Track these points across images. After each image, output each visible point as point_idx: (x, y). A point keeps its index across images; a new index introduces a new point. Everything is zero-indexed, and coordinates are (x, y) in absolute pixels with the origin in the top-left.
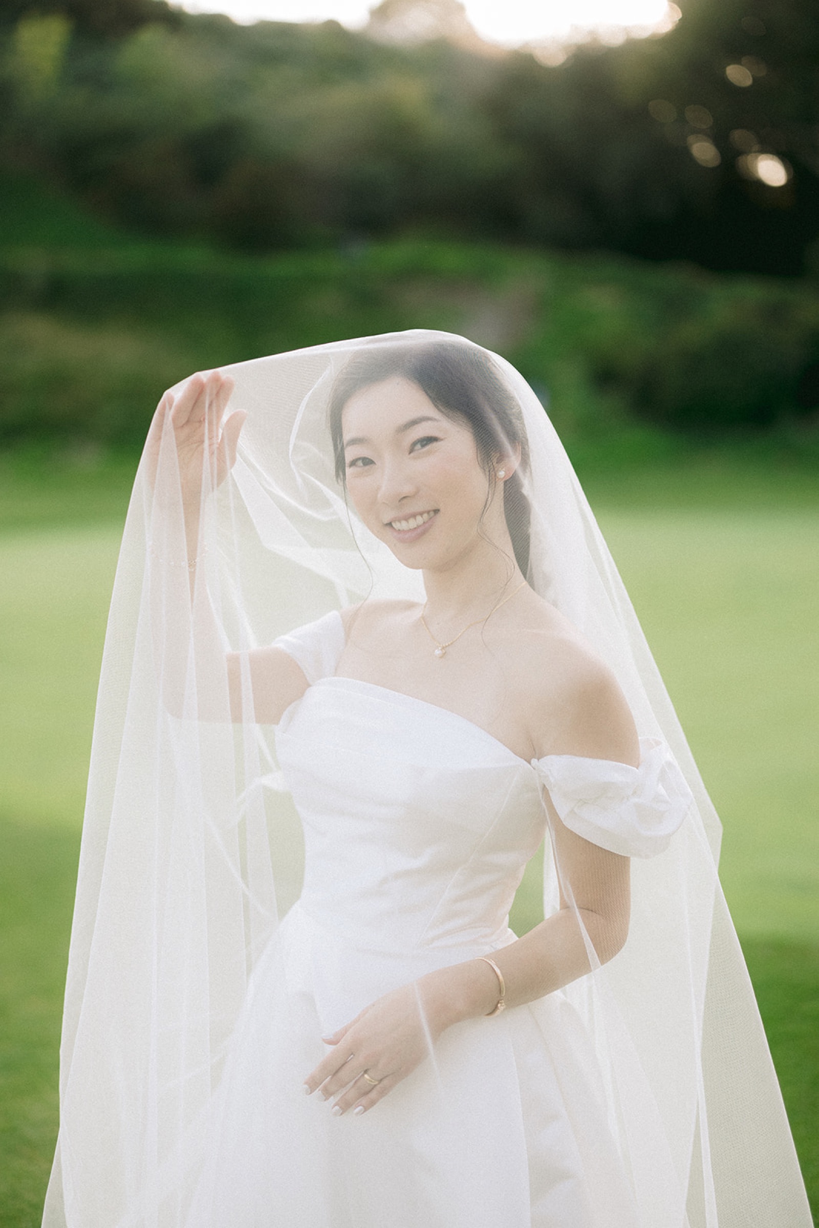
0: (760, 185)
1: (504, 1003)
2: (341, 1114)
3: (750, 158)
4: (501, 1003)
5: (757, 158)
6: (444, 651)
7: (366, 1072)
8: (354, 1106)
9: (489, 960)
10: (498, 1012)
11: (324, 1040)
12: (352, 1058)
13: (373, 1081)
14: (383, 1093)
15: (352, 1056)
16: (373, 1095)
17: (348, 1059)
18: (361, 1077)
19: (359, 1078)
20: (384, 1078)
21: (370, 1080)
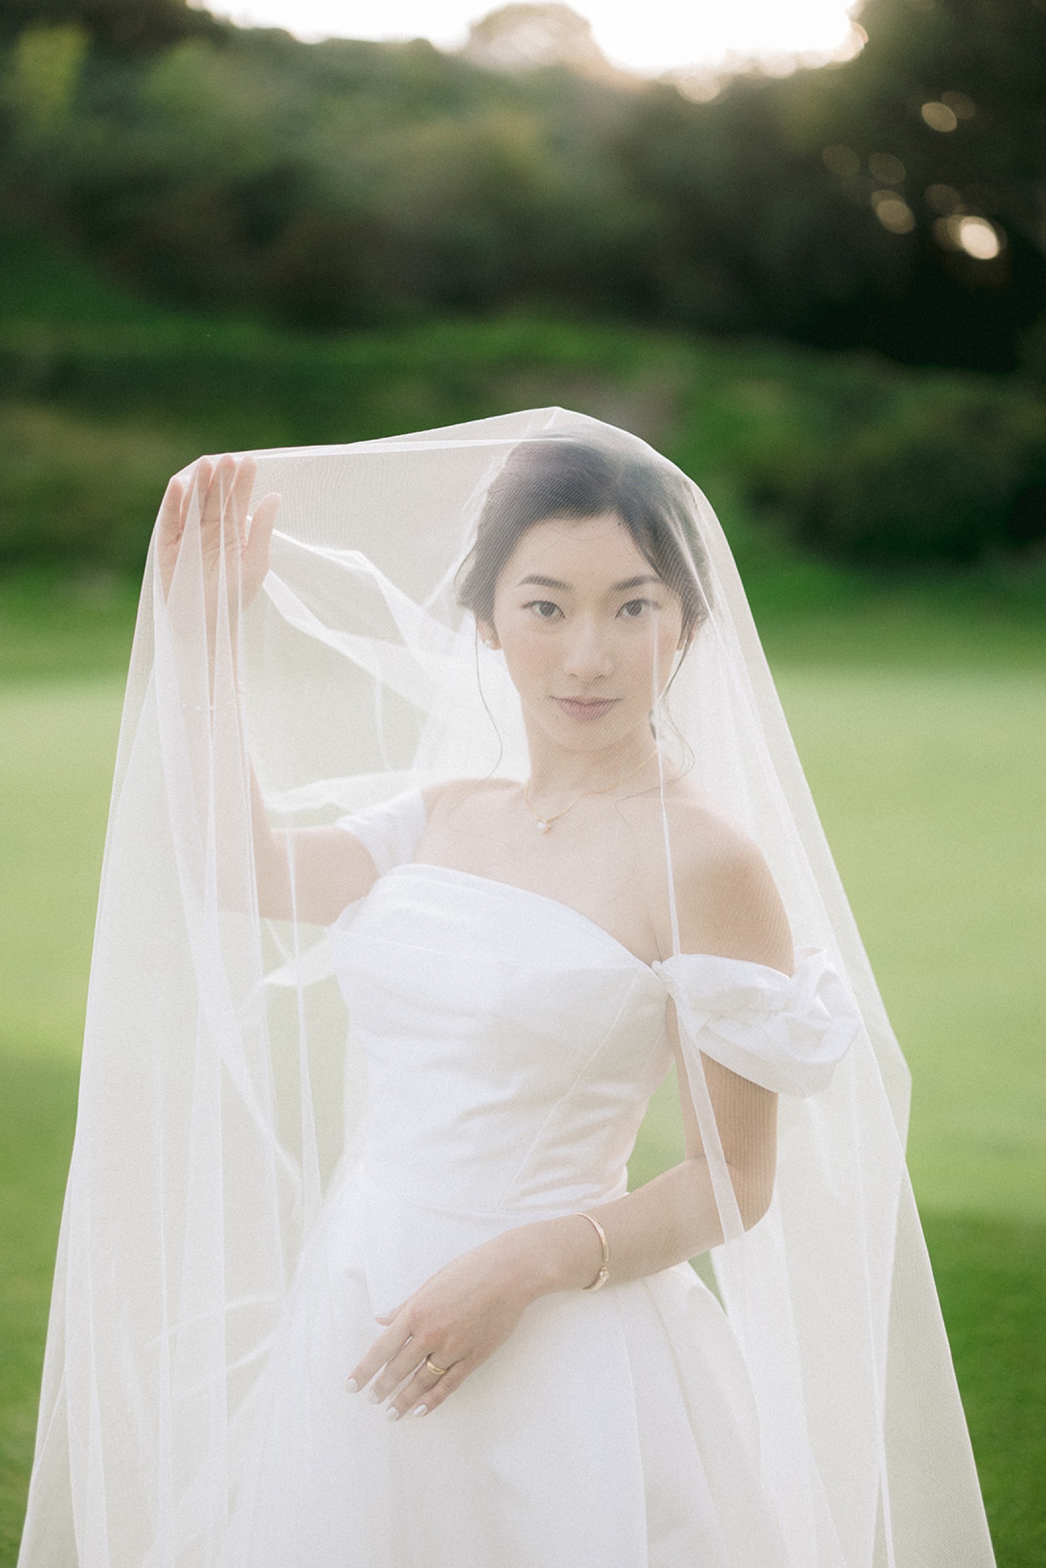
0: (964, 257)
1: (606, 1275)
2: (398, 1419)
3: (950, 221)
4: (603, 1271)
5: (959, 222)
6: (550, 826)
7: (429, 1357)
8: (415, 1406)
9: (591, 1217)
10: (599, 1285)
11: (377, 1319)
12: (410, 1340)
13: (438, 1370)
14: (452, 1387)
15: (411, 1338)
16: (439, 1389)
17: (406, 1343)
18: (423, 1365)
19: (422, 1367)
20: (452, 1365)
21: (434, 1370)
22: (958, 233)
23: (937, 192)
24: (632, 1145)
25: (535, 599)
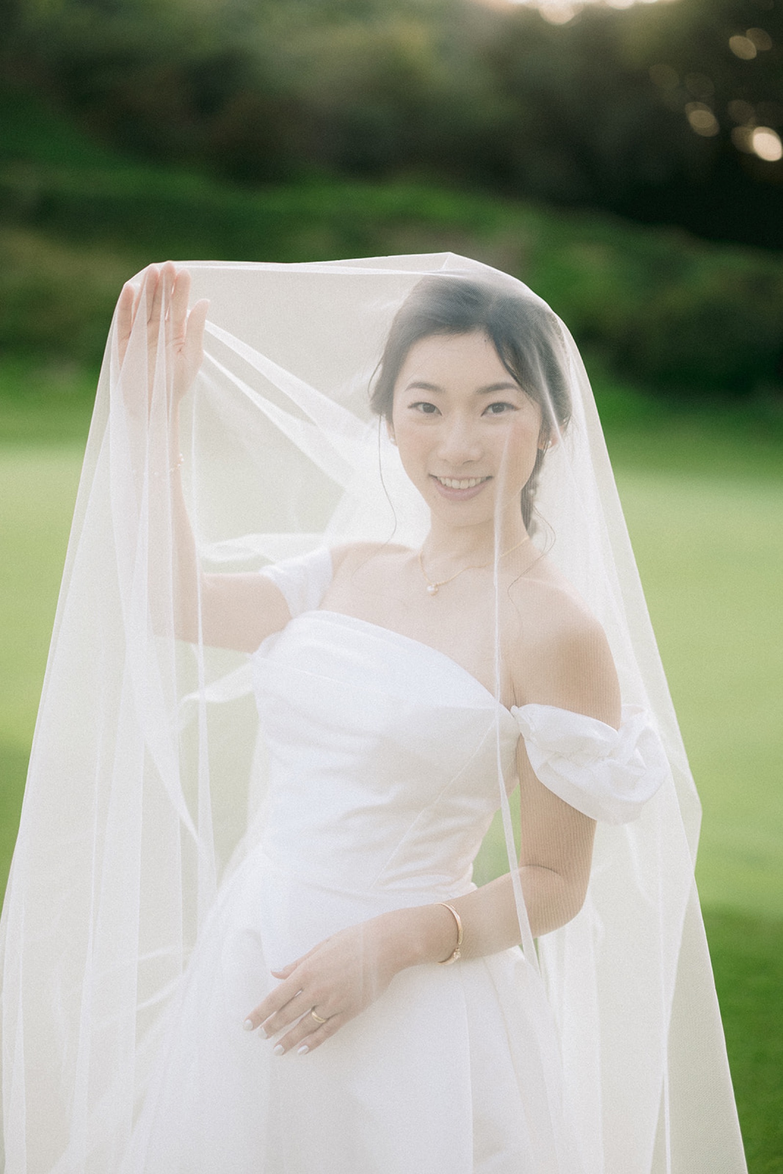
1: (460, 951)
2: (283, 1054)
3: (746, 129)
4: (456, 951)
5: (753, 130)
6: (437, 590)
7: (314, 1009)
8: (298, 1045)
9: (449, 905)
10: (452, 961)
11: (273, 973)
12: (300, 994)
13: (320, 1019)
14: (329, 1033)
15: (300, 992)
16: (319, 1034)
17: (296, 995)
18: (308, 1014)
19: (306, 1016)
20: (332, 1016)
21: (317, 1019)
22: (751, 139)
23: (736, 106)
24: (478, 847)
25: (420, 401)
